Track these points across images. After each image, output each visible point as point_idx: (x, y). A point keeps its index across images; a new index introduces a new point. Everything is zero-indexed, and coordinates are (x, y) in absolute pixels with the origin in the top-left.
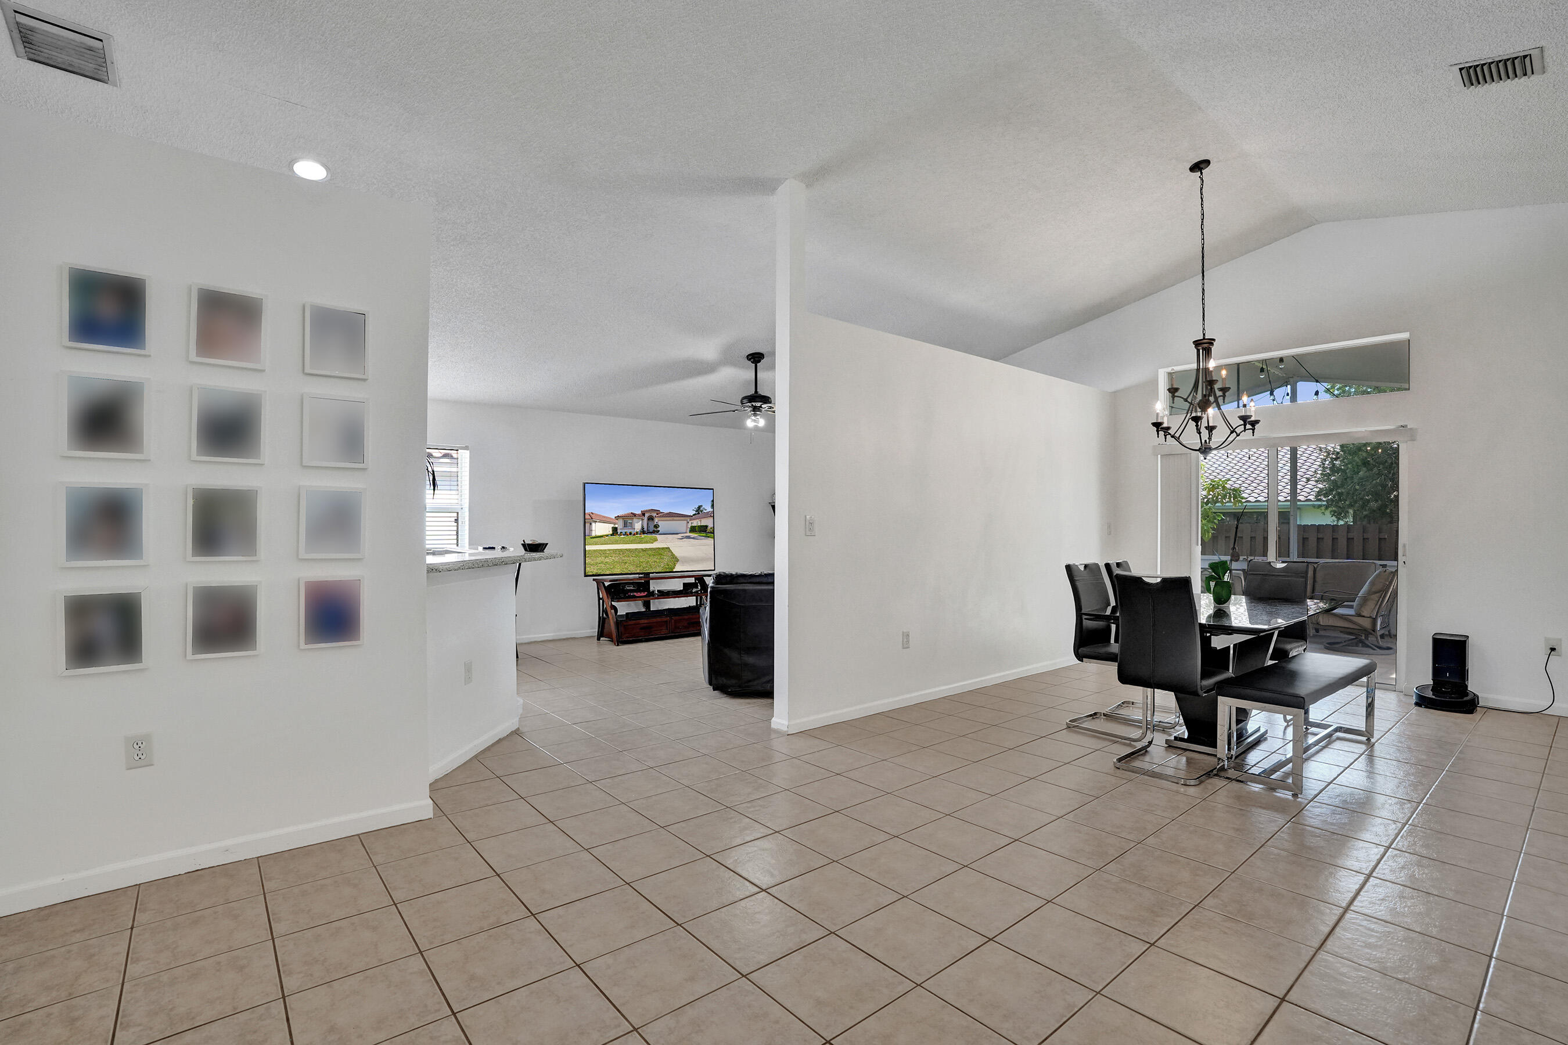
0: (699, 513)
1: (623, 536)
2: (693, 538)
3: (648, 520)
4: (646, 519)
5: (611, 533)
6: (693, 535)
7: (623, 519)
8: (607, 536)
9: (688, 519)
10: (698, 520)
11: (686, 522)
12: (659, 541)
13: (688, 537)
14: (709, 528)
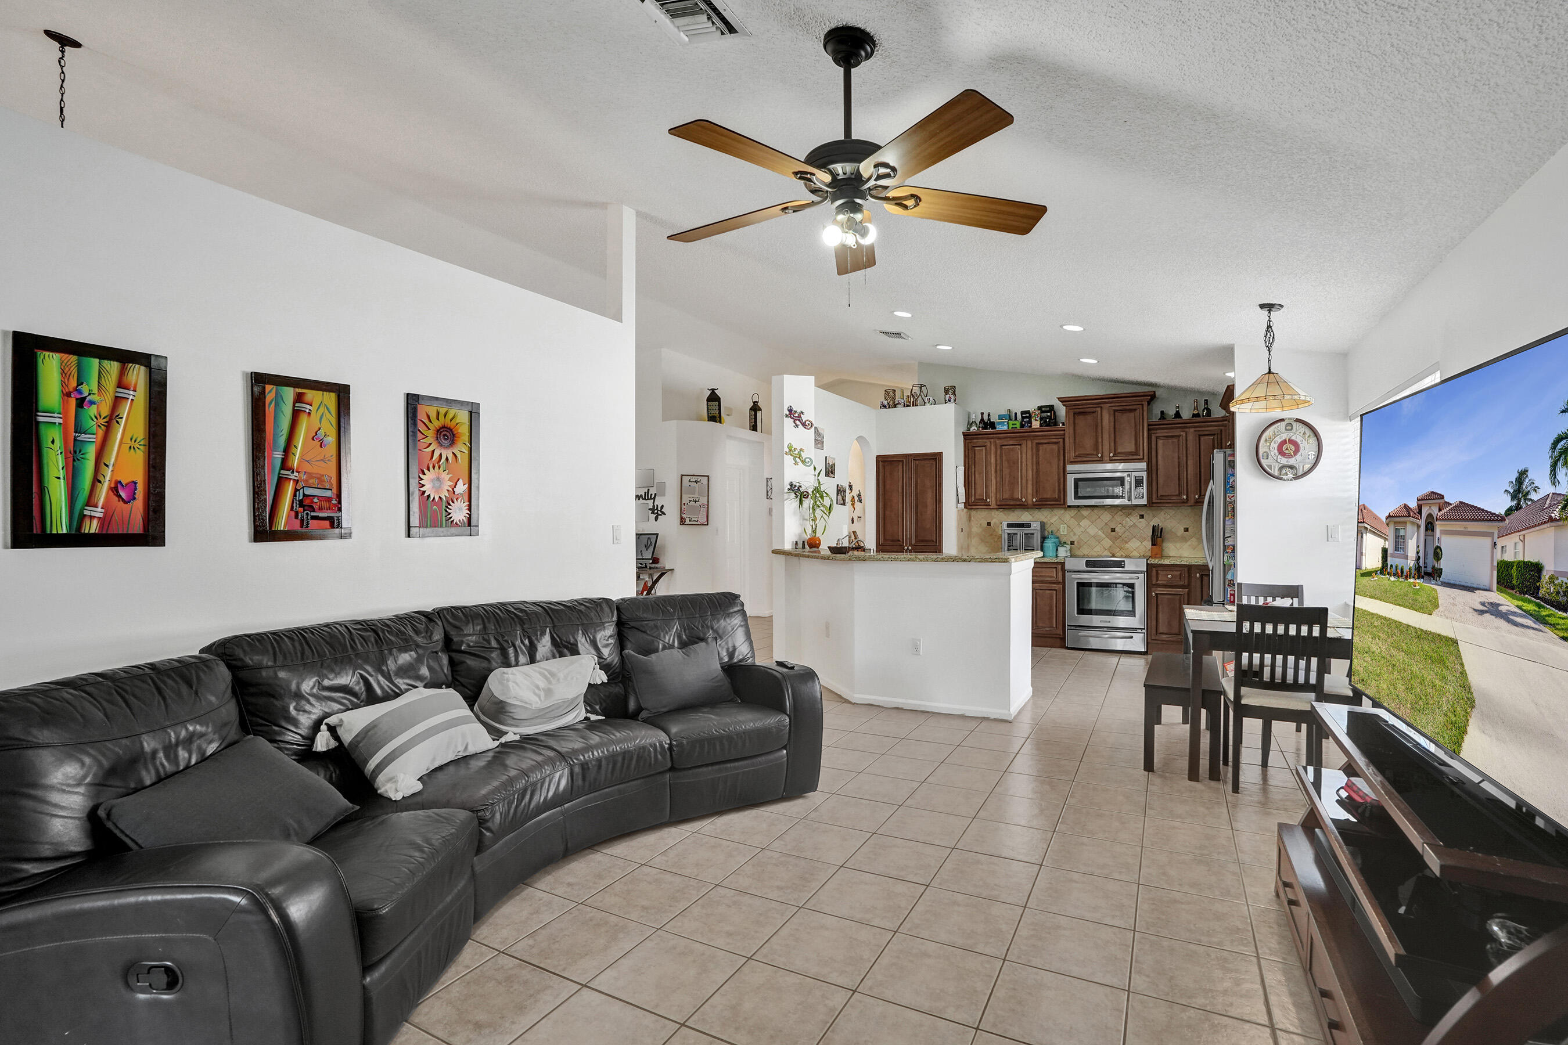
0: (1518, 507)
1: (1392, 579)
2: (1505, 616)
3: (1427, 529)
4: (1422, 523)
5: (1380, 566)
6: (1507, 603)
7: (1395, 523)
8: (1376, 572)
9: (1493, 528)
10: (1515, 537)
11: (1487, 542)
12: (1441, 608)
13: (1493, 610)
14: (1545, 576)
